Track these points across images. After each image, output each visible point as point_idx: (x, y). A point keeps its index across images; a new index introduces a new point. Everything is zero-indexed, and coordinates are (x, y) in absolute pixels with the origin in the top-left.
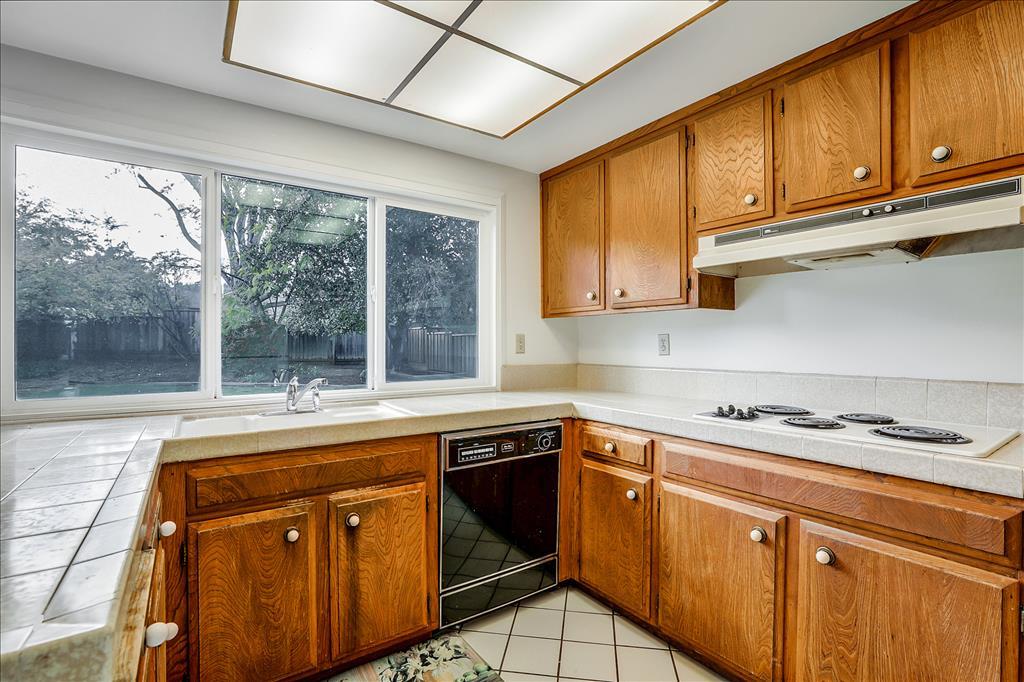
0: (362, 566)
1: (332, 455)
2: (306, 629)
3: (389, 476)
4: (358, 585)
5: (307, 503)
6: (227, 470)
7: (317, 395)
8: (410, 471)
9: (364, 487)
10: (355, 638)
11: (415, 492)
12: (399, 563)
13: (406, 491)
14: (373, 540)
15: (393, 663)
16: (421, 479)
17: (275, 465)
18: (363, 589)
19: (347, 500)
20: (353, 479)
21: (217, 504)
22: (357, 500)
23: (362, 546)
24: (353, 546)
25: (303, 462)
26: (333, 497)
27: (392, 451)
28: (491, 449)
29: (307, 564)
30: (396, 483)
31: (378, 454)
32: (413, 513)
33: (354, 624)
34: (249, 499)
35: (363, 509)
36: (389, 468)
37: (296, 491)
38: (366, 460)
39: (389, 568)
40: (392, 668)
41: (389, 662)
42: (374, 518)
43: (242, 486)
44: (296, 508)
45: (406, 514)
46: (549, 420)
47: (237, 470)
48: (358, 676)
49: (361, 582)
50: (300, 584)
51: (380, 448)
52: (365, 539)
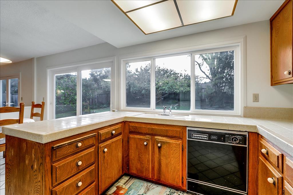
0: (162, 158)
1: (156, 126)
2: (149, 167)
3: (170, 136)
4: (161, 163)
5: (150, 137)
6: (135, 125)
7: (171, 111)
8: (176, 136)
9: (164, 137)
10: (160, 177)
11: (178, 143)
12: (172, 162)
13: (175, 142)
14: (165, 153)
15: (171, 191)
16: (181, 140)
17: (143, 126)
18: (162, 165)
19: (159, 139)
20: (160, 134)
21: (133, 131)
22: (161, 140)
23: (162, 153)
24: (160, 152)
25: (149, 126)
26: (156, 137)
27: (171, 129)
28: (206, 136)
29: (149, 152)
30: (173, 138)
31: (167, 129)
32: (176, 149)
33: (160, 173)
34: (138, 132)
35: (163, 143)
36: (170, 134)
37: (147, 133)
38: (163, 129)
39: (169, 162)
40: (170, 192)
41: (170, 190)
42: (165, 146)
43: (137, 128)
44: (148, 137)
45: (175, 148)
46: (240, 131)
47: (136, 125)
48: (161, 188)
49: (162, 162)
50: (147, 156)
51: (168, 127)
52: (163, 151)
